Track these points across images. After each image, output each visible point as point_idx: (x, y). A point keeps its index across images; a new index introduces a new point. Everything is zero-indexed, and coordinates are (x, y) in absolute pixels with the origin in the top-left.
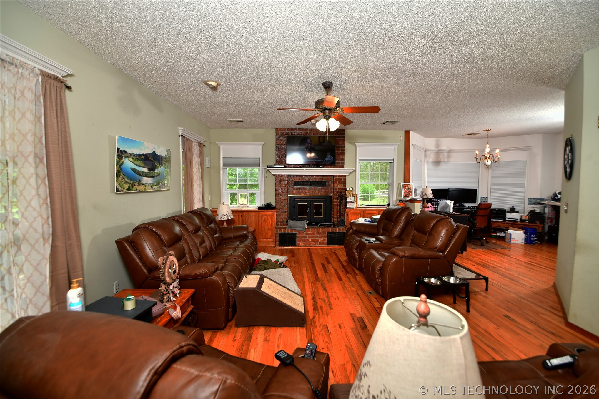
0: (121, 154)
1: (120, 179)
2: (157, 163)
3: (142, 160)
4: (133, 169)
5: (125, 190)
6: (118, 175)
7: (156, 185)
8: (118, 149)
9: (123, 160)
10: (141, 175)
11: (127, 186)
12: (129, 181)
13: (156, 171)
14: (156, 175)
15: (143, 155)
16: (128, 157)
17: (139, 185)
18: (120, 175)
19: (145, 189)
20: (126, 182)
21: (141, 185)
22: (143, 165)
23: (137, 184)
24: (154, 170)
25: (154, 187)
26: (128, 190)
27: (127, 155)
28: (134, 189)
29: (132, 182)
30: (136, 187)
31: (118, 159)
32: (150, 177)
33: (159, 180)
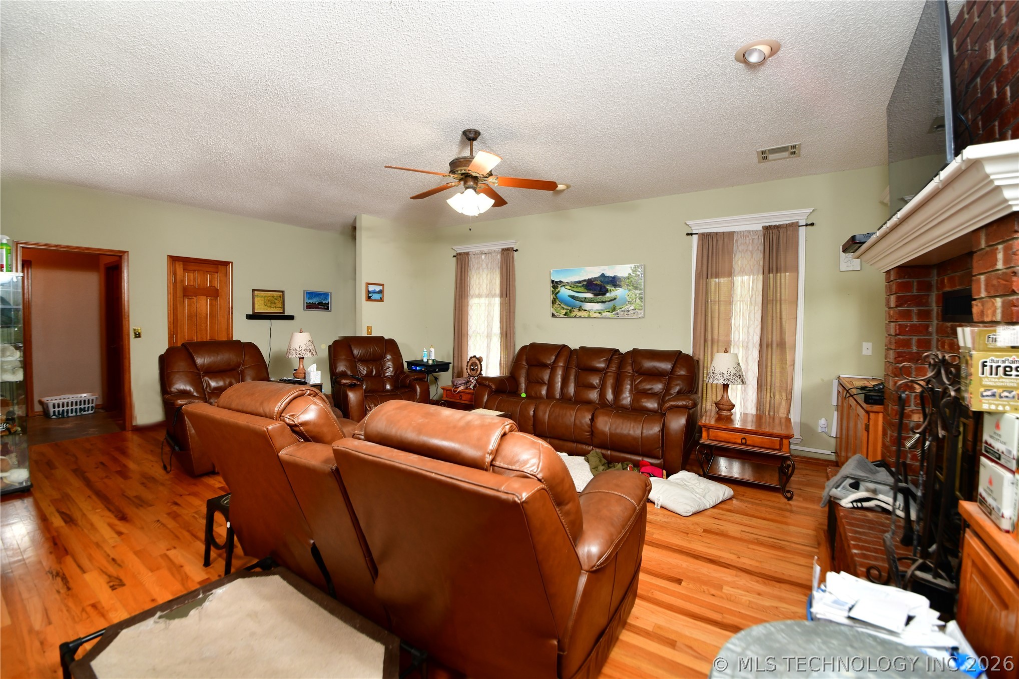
0: (556, 285)
1: (556, 305)
2: (609, 286)
3: (583, 286)
4: (570, 296)
5: (562, 315)
6: (554, 302)
7: (609, 312)
8: (553, 281)
9: (559, 289)
10: (582, 301)
11: (564, 312)
12: (566, 307)
13: (608, 295)
14: (608, 300)
15: (585, 281)
16: (564, 286)
17: (579, 310)
18: (556, 302)
19: (589, 315)
20: (563, 308)
21: (583, 311)
22: (586, 291)
23: (577, 310)
24: (604, 294)
25: (603, 314)
26: (565, 315)
27: (563, 284)
28: (572, 315)
29: (570, 308)
30: (574, 313)
31: (553, 289)
32: (598, 302)
33: (614, 306)
